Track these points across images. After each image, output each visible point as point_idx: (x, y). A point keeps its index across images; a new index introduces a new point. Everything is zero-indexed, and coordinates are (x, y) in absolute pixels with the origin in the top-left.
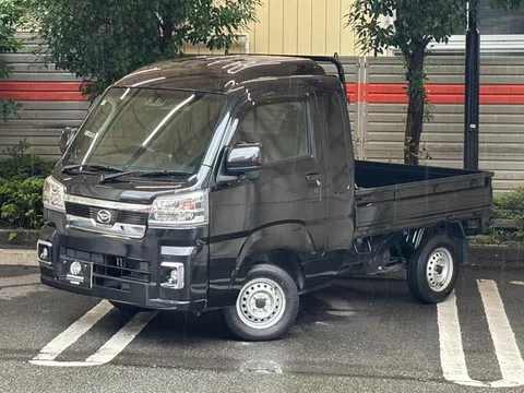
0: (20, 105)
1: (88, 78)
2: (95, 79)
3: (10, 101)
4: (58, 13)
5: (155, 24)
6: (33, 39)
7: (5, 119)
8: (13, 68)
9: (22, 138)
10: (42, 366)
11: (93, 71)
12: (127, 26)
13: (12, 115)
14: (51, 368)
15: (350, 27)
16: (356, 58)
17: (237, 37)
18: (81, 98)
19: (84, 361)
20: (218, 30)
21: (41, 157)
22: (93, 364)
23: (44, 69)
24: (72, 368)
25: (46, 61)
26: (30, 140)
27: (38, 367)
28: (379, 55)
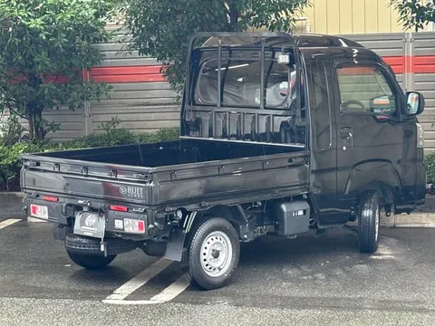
0: (110, 87)
1: (167, 62)
2: (172, 63)
3: (102, 84)
4: (138, 6)
5: (222, 12)
6: (119, 30)
7: (99, 100)
8: (104, 55)
9: (114, 116)
10: (113, 305)
11: (170, 55)
12: (198, 15)
13: (104, 96)
14: (119, 305)
15: (393, 7)
16: (403, 35)
17: (294, 20)
18: (163, 79)
19: (149, 300)
20: (277, 15)
21: (131, 131)
22: (156, 302)
23: (129, 55)
24: (137, 305)
25: (130, 48)
26: (121, 117)
27: (109, 305)
28: (420, 30)
